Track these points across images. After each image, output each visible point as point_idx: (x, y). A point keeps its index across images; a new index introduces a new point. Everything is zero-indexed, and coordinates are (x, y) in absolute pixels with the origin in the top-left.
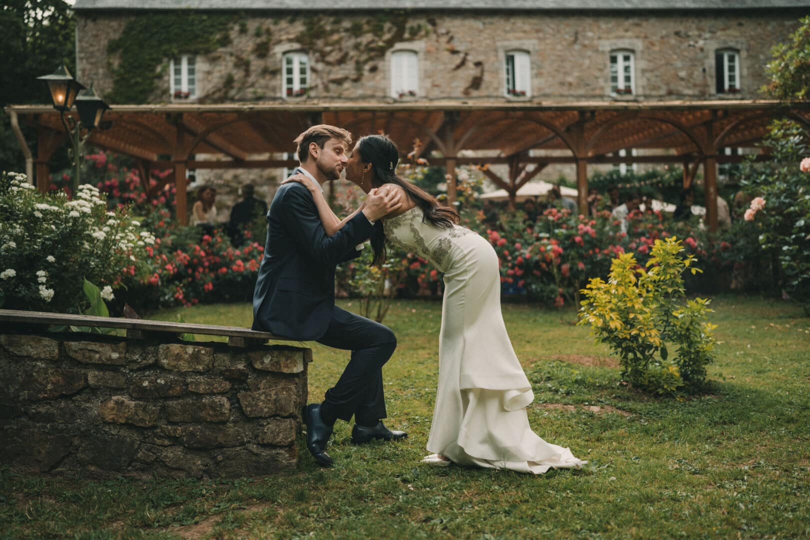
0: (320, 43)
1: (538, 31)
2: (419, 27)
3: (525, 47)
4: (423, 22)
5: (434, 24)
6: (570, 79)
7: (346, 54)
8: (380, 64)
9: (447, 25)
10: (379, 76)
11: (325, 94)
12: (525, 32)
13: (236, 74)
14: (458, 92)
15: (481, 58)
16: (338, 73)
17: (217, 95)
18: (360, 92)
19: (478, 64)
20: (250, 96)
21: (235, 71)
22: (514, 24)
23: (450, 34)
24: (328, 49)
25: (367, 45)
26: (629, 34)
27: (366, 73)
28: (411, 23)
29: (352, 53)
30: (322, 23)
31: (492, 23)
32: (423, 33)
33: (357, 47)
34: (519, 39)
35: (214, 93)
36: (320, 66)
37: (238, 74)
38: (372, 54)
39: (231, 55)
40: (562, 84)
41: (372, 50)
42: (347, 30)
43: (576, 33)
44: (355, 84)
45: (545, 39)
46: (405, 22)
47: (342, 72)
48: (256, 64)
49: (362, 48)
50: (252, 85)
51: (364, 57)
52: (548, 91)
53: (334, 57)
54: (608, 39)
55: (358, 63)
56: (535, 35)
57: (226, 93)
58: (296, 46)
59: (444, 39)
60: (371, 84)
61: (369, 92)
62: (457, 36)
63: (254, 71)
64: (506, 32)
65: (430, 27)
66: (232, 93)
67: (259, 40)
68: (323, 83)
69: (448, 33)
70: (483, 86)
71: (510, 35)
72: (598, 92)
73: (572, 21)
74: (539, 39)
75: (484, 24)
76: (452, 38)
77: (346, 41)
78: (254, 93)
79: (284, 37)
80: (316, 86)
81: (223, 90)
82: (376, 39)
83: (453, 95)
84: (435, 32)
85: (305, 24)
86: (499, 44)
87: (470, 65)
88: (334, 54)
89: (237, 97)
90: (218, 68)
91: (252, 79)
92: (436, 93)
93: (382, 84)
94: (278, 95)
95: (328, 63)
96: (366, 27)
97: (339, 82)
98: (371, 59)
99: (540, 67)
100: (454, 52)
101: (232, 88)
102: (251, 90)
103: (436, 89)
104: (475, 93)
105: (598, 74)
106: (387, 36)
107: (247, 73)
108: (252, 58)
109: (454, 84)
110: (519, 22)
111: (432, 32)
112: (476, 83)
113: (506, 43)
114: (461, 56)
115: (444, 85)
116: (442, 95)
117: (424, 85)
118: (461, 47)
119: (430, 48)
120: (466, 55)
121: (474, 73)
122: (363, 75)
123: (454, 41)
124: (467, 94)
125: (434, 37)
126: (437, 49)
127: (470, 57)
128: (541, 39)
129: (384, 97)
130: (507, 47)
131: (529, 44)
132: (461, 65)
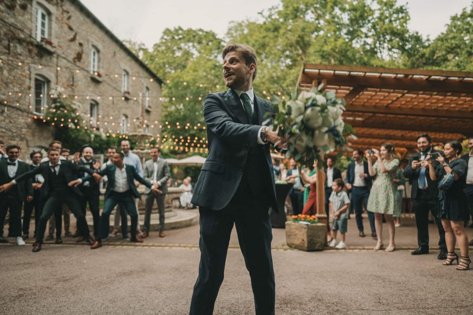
1: (103, 41)
6: (112, 77)
8: (29, 7)
9: (68, 6)
10: (27, 16)
12: (99, 38)
14: (71, 58)
15: (82, 41)
18: (12, 20)
19: (81, 45)
22: (95, 29)
23: (69, 15)
26: (129, 64)
27: (18, 7)
31: (87, 22)
34: (96, 40)
43: (115, 52)
44: (8, 11)
45: (106, 48)
52: (105, 79)
54: (123, 62)
56: (102, 43)
59: (65, 15)
60: (20, 18)
61: (19, 25)
62: (72, 18)
64: (93, 33)
69: (68, 12)
70: (82, 61)
71: (93, 36)
73: (114, 44)
75: (84, 20)
76: (69, 18)
83: (69, 59)
84: (62, 6)
86: (89, 38)
87: (77, 42)
92: (59, 51)
93: (29, 24)
99: (103, 64)
100: (71, 28)
103: (60, 49)
104: (78, 64)
109: (69, 51)
110: (97, 30)
111: (60, 5)
112: (79, 57)
113: (92, 40)
114: (74, 34)
115: (65, 49)
116: (63, 56)
117: (55, 42)
118: (74, 27)
119: (58, 16)
120: (76, 35)
121: (78, 49)
122: (15, 6)
123: (70, 20)
124: (75, 62)
125: (61, 9)
126: (62, 20)
127: (77, 38)
128: (104, 47)
129: (30, 36)
130: (92, 42)
131: (100, 47)
132: (73, 40)
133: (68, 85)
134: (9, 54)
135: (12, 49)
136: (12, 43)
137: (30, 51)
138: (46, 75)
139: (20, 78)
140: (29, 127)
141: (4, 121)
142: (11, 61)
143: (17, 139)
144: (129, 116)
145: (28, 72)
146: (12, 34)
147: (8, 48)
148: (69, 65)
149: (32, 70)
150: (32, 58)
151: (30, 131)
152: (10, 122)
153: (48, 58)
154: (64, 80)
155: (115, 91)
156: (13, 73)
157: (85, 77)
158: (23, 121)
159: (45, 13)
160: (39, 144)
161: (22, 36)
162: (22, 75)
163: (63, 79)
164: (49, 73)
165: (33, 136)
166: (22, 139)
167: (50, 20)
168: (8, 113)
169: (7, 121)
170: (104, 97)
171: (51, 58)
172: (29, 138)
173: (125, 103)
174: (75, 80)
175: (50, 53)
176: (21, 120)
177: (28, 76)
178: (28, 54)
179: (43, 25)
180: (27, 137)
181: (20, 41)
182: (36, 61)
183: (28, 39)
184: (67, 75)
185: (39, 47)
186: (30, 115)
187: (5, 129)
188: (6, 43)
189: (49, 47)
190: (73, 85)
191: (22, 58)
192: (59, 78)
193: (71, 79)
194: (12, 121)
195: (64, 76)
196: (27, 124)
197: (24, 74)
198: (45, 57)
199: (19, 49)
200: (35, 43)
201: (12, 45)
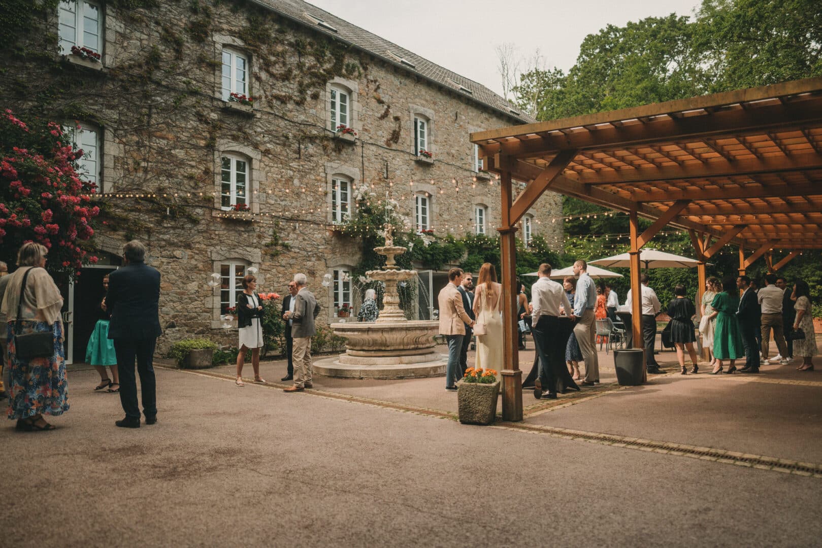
0: (264, 48)
1: (435, 103)
2: (354, 67)
3: (427, 115)
4: (357, 62)
5: (365, 69)
6: (453, 152)
7: (290, 71)
8: (322, 93)
9: (375, 72)
10: (320, 106)
11: (268, 110)
12: (427, 101)
13: (164, 51)
14: (382, 142)
15: (399, 114)
16: (283, 89)
17: (136, 71)
18: (302, 117)
19: (397, 119)
20: (182, 86)
21: (161, 47)
22: (420, 91)
23: (377, 84)
24: (273, 59)
25: (309, 68)
26: (483, 125)
27: (309, 99)
28: (349, 60)
29: (295, 72)
30: (267, 26)
31: (405, 84)
32: (356, 74)
33: (300, 66)
34: (423, 105)
35: (130, 67)
36: (264, 75)
37: (166, 53)
38: (314, 80)
39: (157, 23)
40: (448, 154)
41: (314, 75)
42: (290, 44)
43: (456, 114)
44: (298, 107)
45: (439, 112)
46: (343, 57)
47: (287, 90)
48: (190, 47)
49: (305, 69)
50: (185, 73)
51: (306, 81)
52: (441, 158)
53: (278, 69)
54: (473, 125)
55: (301, 84)
56: (432, 106)
57: (149, 72)
58: (239, 42)
59: (372, 86)
60: (312, 111)
61: (311, 121)
62: (382, 87)
63: (189, 55)
64: (416, 97)
65: (362, 71)
66: (158, 75)
67: (193, 18)
68: (266, 97)
69: (375, 81)
70: (400, 141)
71: (417, 100)
72: (467, 167)
73: (454, 102)
74: (435, 110)
75: (401, 83)
76: (378, 87)
77: (290, 57)
78: (188, 83)
79: (225, 26)
80: (260, 97)
81: (145, 68)
82: (319, 65)
83: (379, 143)
84: (366, 76)
85: (249, 20)
86: (411, 105)
87: (391, 117)
88: (277, 66)
89: (164, 83)
90: (138, 34)
91: (184, 64)
92: (365, 137)
93: (322, 115)
94: (217, 95)
95: (272, 75)
96: (309, 49)
97: (283, 100)
98: (313, 84)
99: (436, 136)
100: (380, 102)
101: (158, 68)
102: (184, 79)
103: (366, 133)
104: (394, 146)
105: (468, 152)
106: (327, 66)
107: (179, 55)
108: (185, 37)
109: (380, 133)
110: (423, 91)
111: (363, 76)
112: (395, 136)
113: (415, 107)
114: (386, 107)
115: (372, 132)
116: (371, 141)
117: (358, 127)
118: (385, 99)
119: (361, 91)
120: (389, 107)
121: (393, 125)
122: (305, 99)
123: (380, 91)
124: (389, 145)
125: (365, 81)
126: (367, 94)
127: (391, 111)
128: (436, 111)
129: (325, 129)
130: (416, 110)
131: (430, 113)
132: (385, 116)
133: (380, 179)
134: (300, 158)
135: (303, 151)
136: (303, 144)
137: (325, 148)
138: (348, 173)
139: (314, 185)
140: (327, 242)
141: (297, 239)
142: (302, 166)
143: (313, 259)
144: (490, 205)
145: (323, 175)
146: (302, 134)
147: (298, 152)
148: (380, 151)
149: (328, 171)
150: (328, 156)
151: (329, 247)
152: (304, 239)
153: (350, 150)
154: (374, 174)
155: (460, 171)
156: (305, 180)
157: (407, 163)
158: (320, 235)
159: (344, 93)
160: (342, 263)
161: (314, 132)
162: (316, 180)
163: (372, 173)
164: (352, 169)
165: (334, 253)
166: (319, 259)
167: (351, 100)
168: (301, 229)
169: (301, 238)
170: (441, 184)
171: (353, 149)
172: (328, 256)
173: (481, 186)
174: (390, 169)
175: (351, 144)
176: (318, 236)
177: (324, 179)
178: (323, 152)
179: (343, 109)
180: (326, 255)
181: (312, 139)
182: (333, 158)
183: (322, 134)
184: (378, 166)
185: (336, 139)
186: (327, 228)
187: (299, 248)
188: (295, 146)
189: (347, 137)
190: (387, 178)
191: (315, 159)
192: (366, 173)
193: (385, 171)
194: (306, 238)
195: (374, 167)
196: (324, 239)
197: (318, 178)
198: (344, 150)
199: (311, 149)
200: (331, 135)
201: (302, 147)
